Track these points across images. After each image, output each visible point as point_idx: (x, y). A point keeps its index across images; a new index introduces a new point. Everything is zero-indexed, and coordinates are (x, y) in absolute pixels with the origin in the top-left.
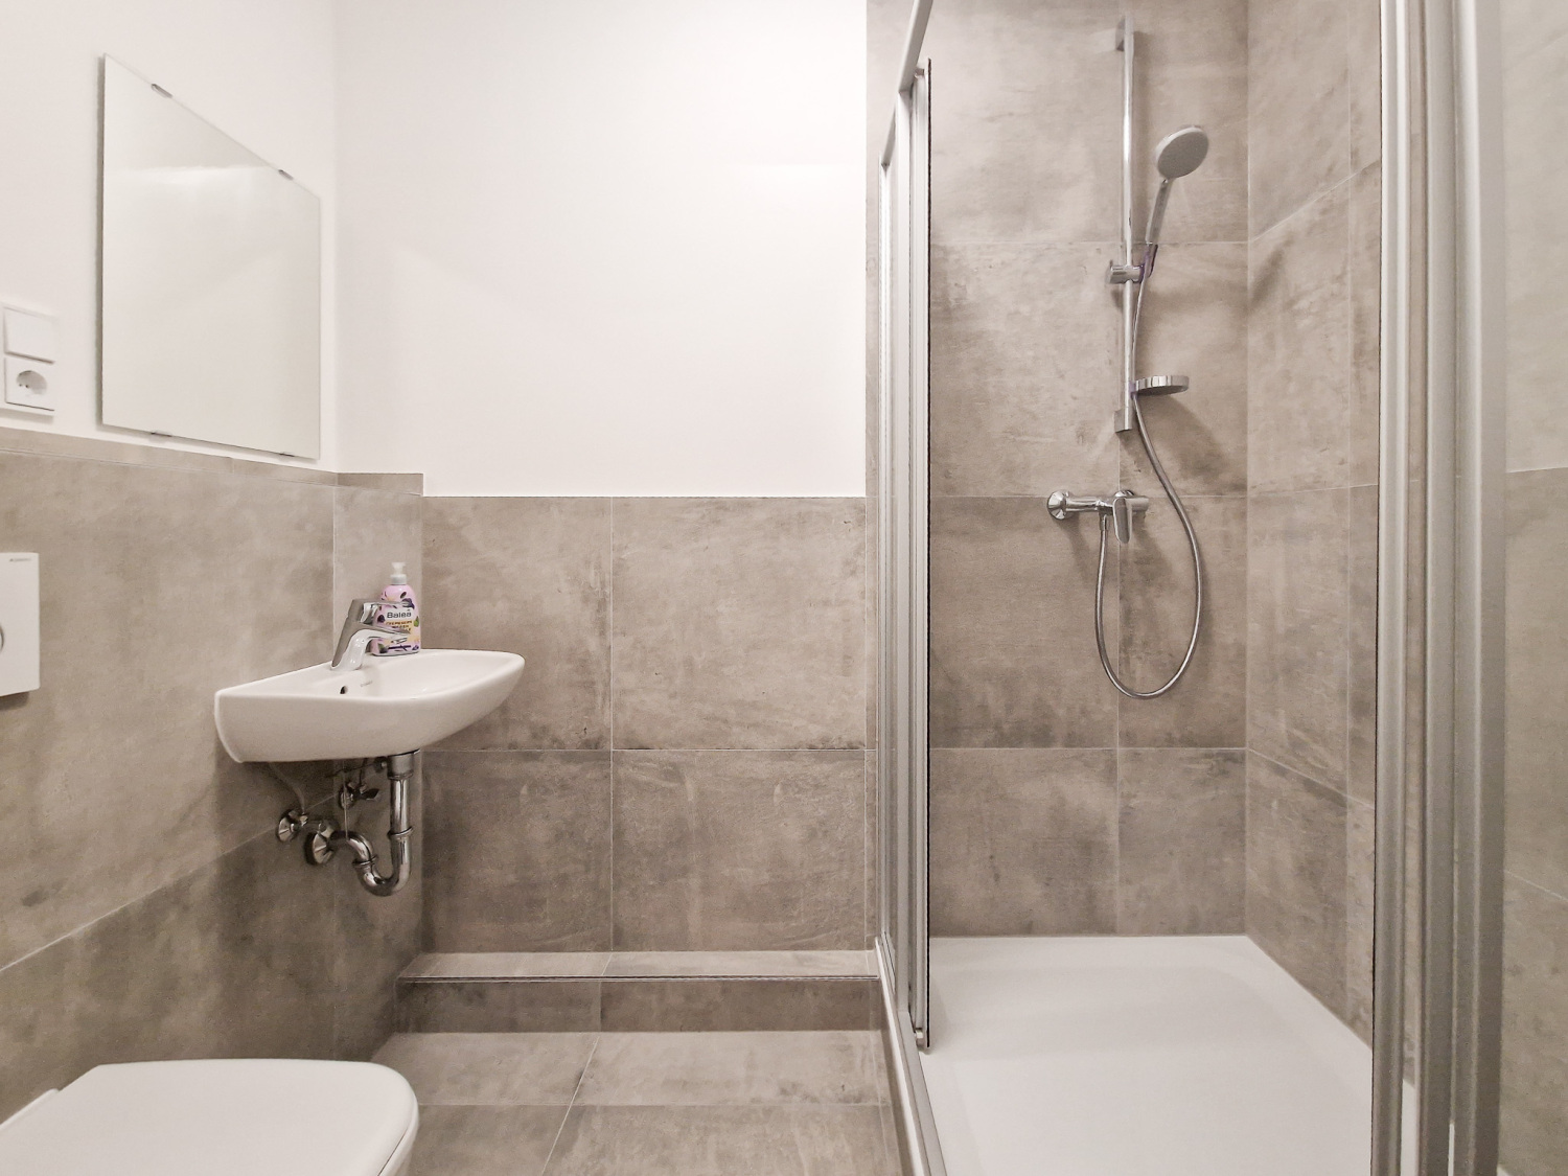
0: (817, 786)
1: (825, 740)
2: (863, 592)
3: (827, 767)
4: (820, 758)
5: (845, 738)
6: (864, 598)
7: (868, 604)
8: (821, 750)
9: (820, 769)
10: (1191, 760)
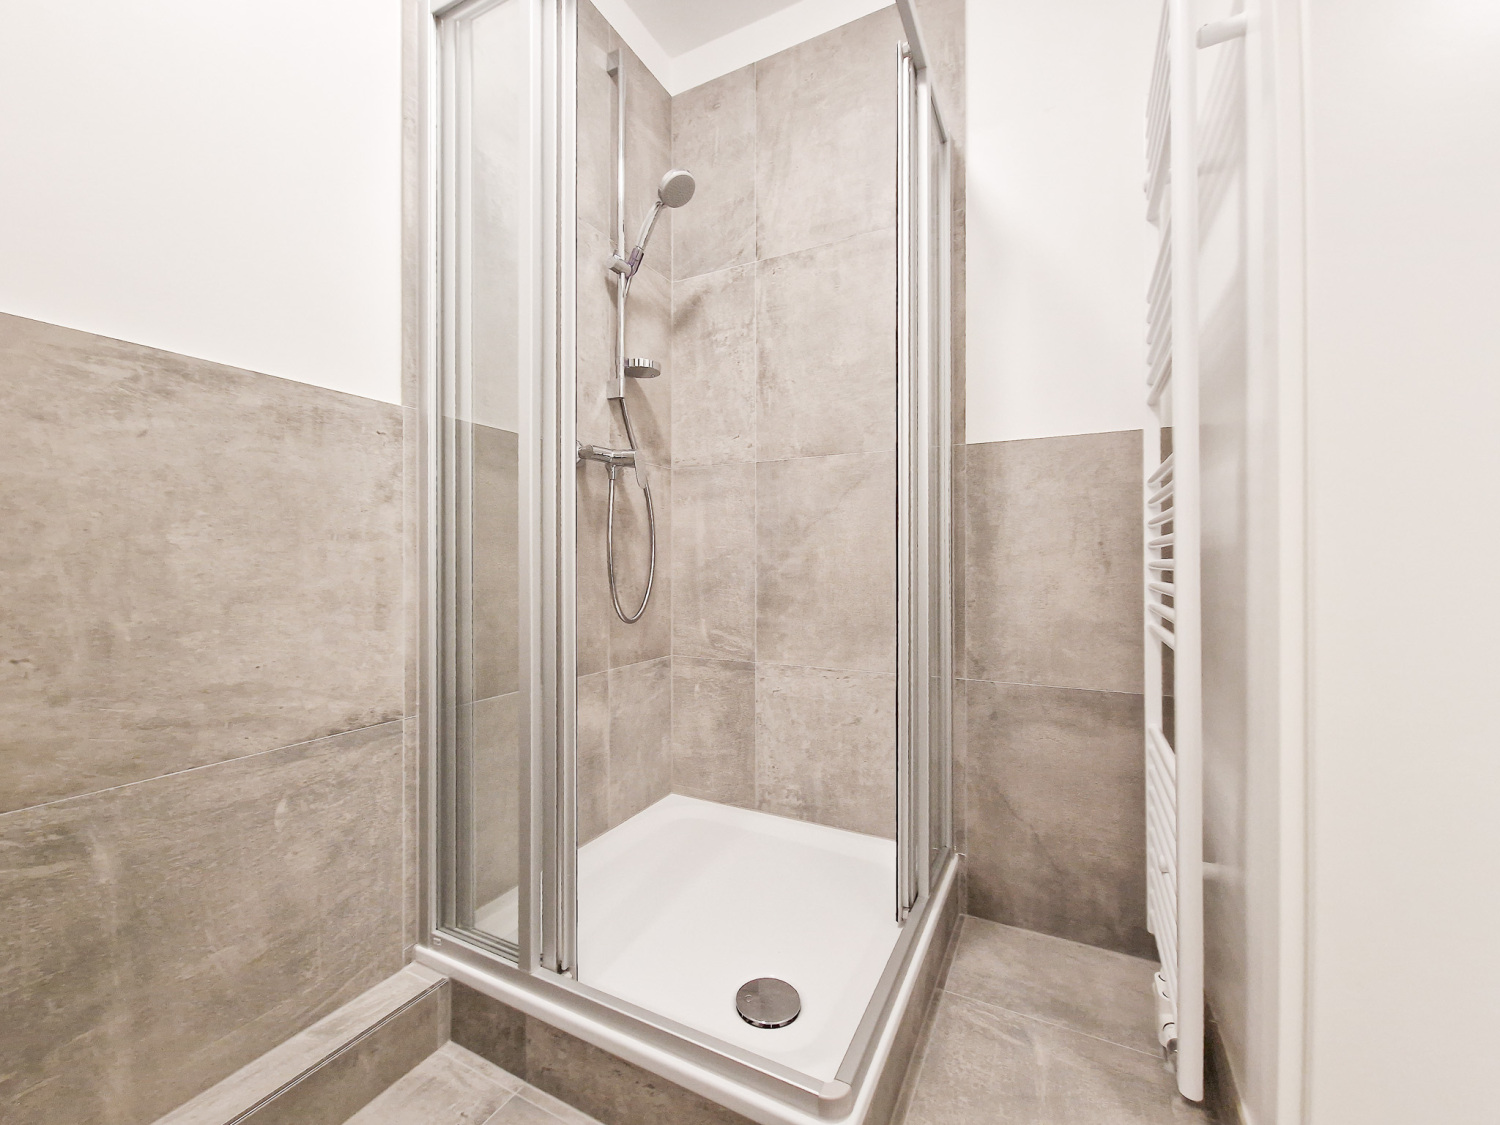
0: (342, 784)
1: (352, 720)
2: (401, 524)
3: (354, 755)
4: (346, 745)
5: (380, 710)
6: (402, 531)
7: (406, 539)
8: (347, 734)
9: (344, 760)
10: (648, 670)
